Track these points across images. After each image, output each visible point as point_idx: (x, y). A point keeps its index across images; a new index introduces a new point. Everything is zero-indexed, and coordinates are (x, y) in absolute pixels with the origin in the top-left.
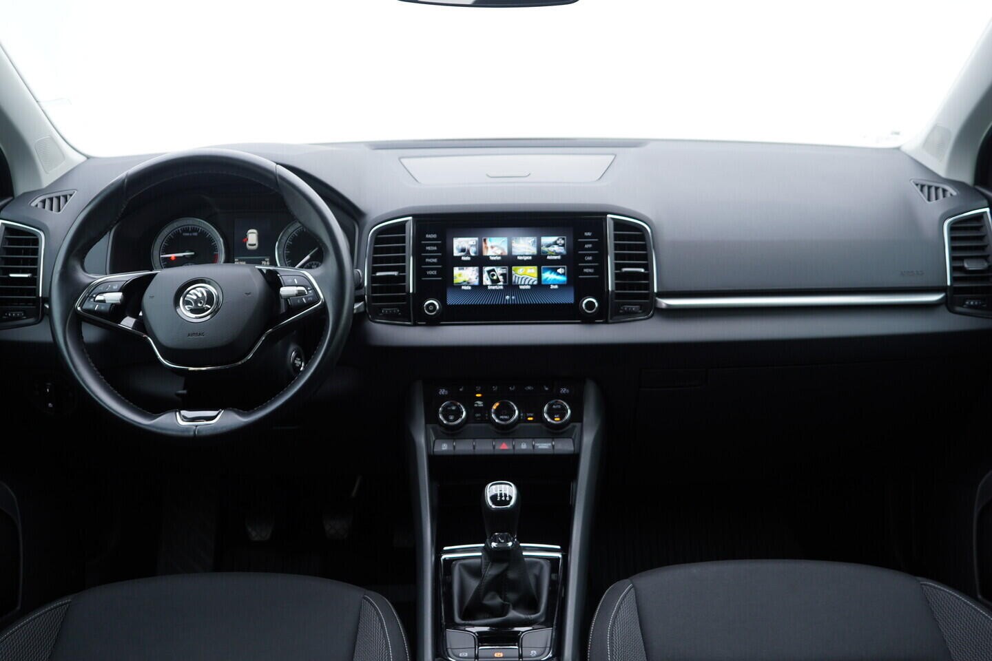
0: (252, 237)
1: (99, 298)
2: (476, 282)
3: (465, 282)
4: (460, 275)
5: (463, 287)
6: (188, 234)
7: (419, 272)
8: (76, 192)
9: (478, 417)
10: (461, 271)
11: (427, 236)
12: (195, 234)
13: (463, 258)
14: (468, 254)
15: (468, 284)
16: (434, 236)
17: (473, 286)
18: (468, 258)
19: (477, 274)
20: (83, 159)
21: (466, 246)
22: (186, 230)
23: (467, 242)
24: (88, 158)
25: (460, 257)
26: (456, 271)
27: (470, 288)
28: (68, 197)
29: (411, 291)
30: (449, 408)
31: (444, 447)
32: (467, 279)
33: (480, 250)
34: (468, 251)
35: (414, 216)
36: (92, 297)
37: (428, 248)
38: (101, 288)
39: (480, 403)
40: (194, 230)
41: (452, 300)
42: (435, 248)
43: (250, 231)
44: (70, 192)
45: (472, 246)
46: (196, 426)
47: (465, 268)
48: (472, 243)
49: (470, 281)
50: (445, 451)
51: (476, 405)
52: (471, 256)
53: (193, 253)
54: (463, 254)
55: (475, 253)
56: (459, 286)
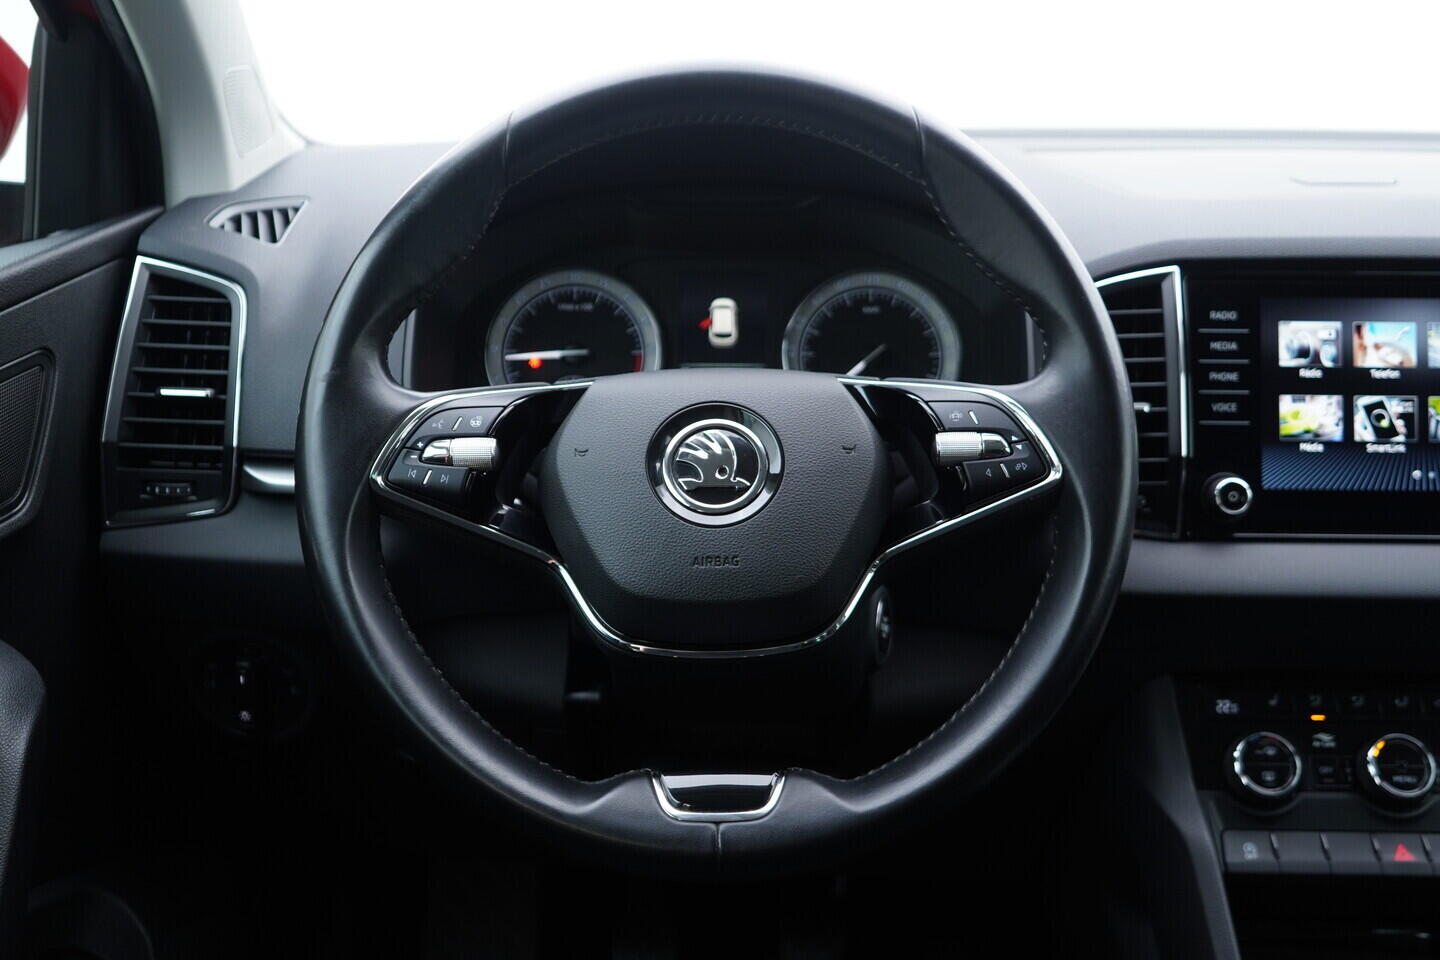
0: (723, 318)
1: (430, 452)
2: (1336, 433)
3: (1307, 432)
4: (1296, 415)
5: (1304, 447)
6: (569, 307)
7: (1200, 407)
8: (306, 203)
9: (1328, 776)
10: (1299, 406)
11: (1215, 315)
12: (588, 307)
13: (1304, 373)
14: (1316, 362)
15: (1316, 437)
16: (1232, 315)
17: (1329, 445)
18: (1316, 374)
19: (1340, 414)
20: (299, 145)
21: (1312, 343)
22: (567, 298)
23: (1314, 333)
24: (309, 143)
25: (1296, 370)
26: (1286, 404)
27: (1319, 448)
28: (291, 213)
29: (1184, 452)
30: (1259, 752)
31: (1250, 852)
32: (1313, 427)
33: (1346, 354)
34: (1317, 356)
35: (1180, 262)
36: (414, 448)
37: (1216, 345)
38: (437, 425)
39: (1326, 739)
40: (586, 298)
41: (1277, 477)
42: (1233, 346)
43: (718, 302)
44: (295, 203)
45: (1325, 341)
46: (717, 823)
47: (1308, 397)
48: (1326, 337)
49: (1321, 432)
50: (1252, 863)
51: (1316, 744)
52: (1325, 370)
53: (583, 352)
54: (1302, 361)
55: (1335, 360)
56: (1294, 441)
